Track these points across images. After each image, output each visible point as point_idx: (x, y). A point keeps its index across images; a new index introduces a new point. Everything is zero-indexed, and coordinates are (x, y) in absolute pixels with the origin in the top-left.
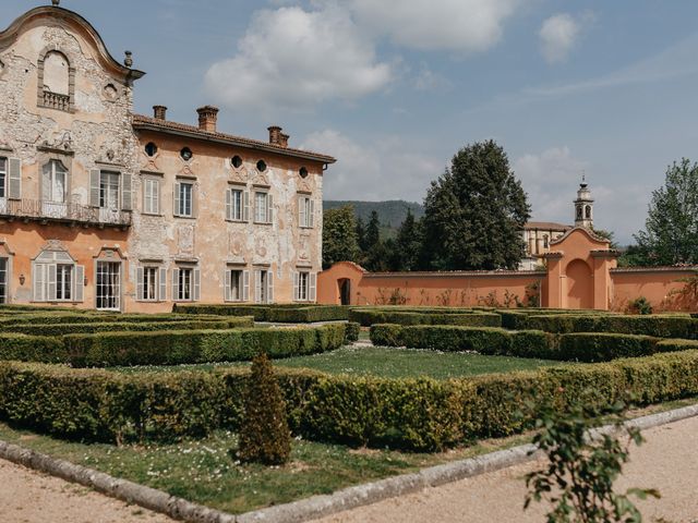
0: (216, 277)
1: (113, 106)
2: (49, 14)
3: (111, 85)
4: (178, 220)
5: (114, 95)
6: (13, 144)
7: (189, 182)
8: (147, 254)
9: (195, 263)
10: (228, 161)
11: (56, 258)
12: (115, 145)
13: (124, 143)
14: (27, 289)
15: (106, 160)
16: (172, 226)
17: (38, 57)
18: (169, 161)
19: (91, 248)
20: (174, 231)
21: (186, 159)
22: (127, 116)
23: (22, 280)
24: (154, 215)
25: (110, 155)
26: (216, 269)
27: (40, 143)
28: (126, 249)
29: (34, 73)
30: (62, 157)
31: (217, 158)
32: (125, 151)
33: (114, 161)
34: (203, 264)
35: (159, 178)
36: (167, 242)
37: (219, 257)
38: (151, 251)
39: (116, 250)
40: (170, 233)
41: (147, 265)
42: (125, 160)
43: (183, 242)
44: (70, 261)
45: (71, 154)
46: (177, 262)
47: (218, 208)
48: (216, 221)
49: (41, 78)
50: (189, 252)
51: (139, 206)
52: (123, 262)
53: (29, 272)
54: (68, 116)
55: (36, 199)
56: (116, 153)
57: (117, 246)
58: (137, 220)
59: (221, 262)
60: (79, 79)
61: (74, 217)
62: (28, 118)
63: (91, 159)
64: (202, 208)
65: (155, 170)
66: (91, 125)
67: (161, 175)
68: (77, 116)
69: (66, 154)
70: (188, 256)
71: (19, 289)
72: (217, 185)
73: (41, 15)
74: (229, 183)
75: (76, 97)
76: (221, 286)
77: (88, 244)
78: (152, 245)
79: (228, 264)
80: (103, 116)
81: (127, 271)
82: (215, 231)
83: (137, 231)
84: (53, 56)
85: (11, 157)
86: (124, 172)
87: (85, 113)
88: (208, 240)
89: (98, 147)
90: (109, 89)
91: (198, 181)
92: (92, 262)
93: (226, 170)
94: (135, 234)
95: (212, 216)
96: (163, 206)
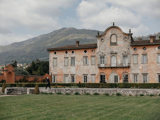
0: (154, 77)
1: (126, 42)
2: (112, 28)
3: (125, 38)
4: (143, 64)
5: (126, 39)
6: (105, 54)
7: (146, 55)
8: (134, 72)
9: (148, 74)
10: (157, 48)
11: (114, 74)
12: (126, 50)
13: (129, 49)
14: (109, 81)
15: (125, 53)
16: (141, 66)
17: (110, 37)
18: (140, 51)
19: (121, 72)
20: (141, 67)
21: (144, 50)
22: (129, 43)
23: (108, 79)
24: (136, 64)
25: (125, 52)
26: (154, 75)
27: (110, 53)
28: (129, 72)
29: (109, 40)
30: (115, 55)
31: (153, 48)
32: (129, 51)
33: (126, 53)
34: (150, 74)
35: (137, 55)
36: (139, 69)
37: (155, 72)
38: (136, 72)
39: (127, 72)
40: (140, 67)
41: (134, 75)
42: (129, 53)
43: (144, 69)
44: (117, 75)
45: (117, 53)
46: (142, 74)
47: (154, 60)
48: (153, 63)
49: (111, 40)
50: (146, 71)
51: (132, 62)
52: (129, 75)
53: (109, 78)
54: (116, 46)
55: (110, 63)
56: (127, 52)
57: (127, 71)
58: (132, 65)
59: (155, 73)
60: (118, 38)
61: (117, 66)
62: (108, 48)
63: (121, 54)
64: (149, 61)
65: (136, 54)
66: (121, 47)
67: (138, 54)
68: (118, 46)
69: (116, 54)
70: (145, 72)
71: (107, 81)
72: (154, 55)
73: (110, 29)
74: (157, 53)
75: (118, 42)
76: (155, 79)
77: (121, 71)
78: (136, 70)
79: (158, 74)
80: (124, 45)
81: (129, 76)
82: (154, 66)
83: (132, 68)
84: (113, 35)
85: (105, 56)
86: (128, 55)
87: (120, 45)
88: (151, 68)
89: (122, 51)
90: (125, 39)
91: (148, 54)
92: (121, 75)
93: (156, 51)
94: (131, 68)
95: (152, 62)
96: (138, 61)
